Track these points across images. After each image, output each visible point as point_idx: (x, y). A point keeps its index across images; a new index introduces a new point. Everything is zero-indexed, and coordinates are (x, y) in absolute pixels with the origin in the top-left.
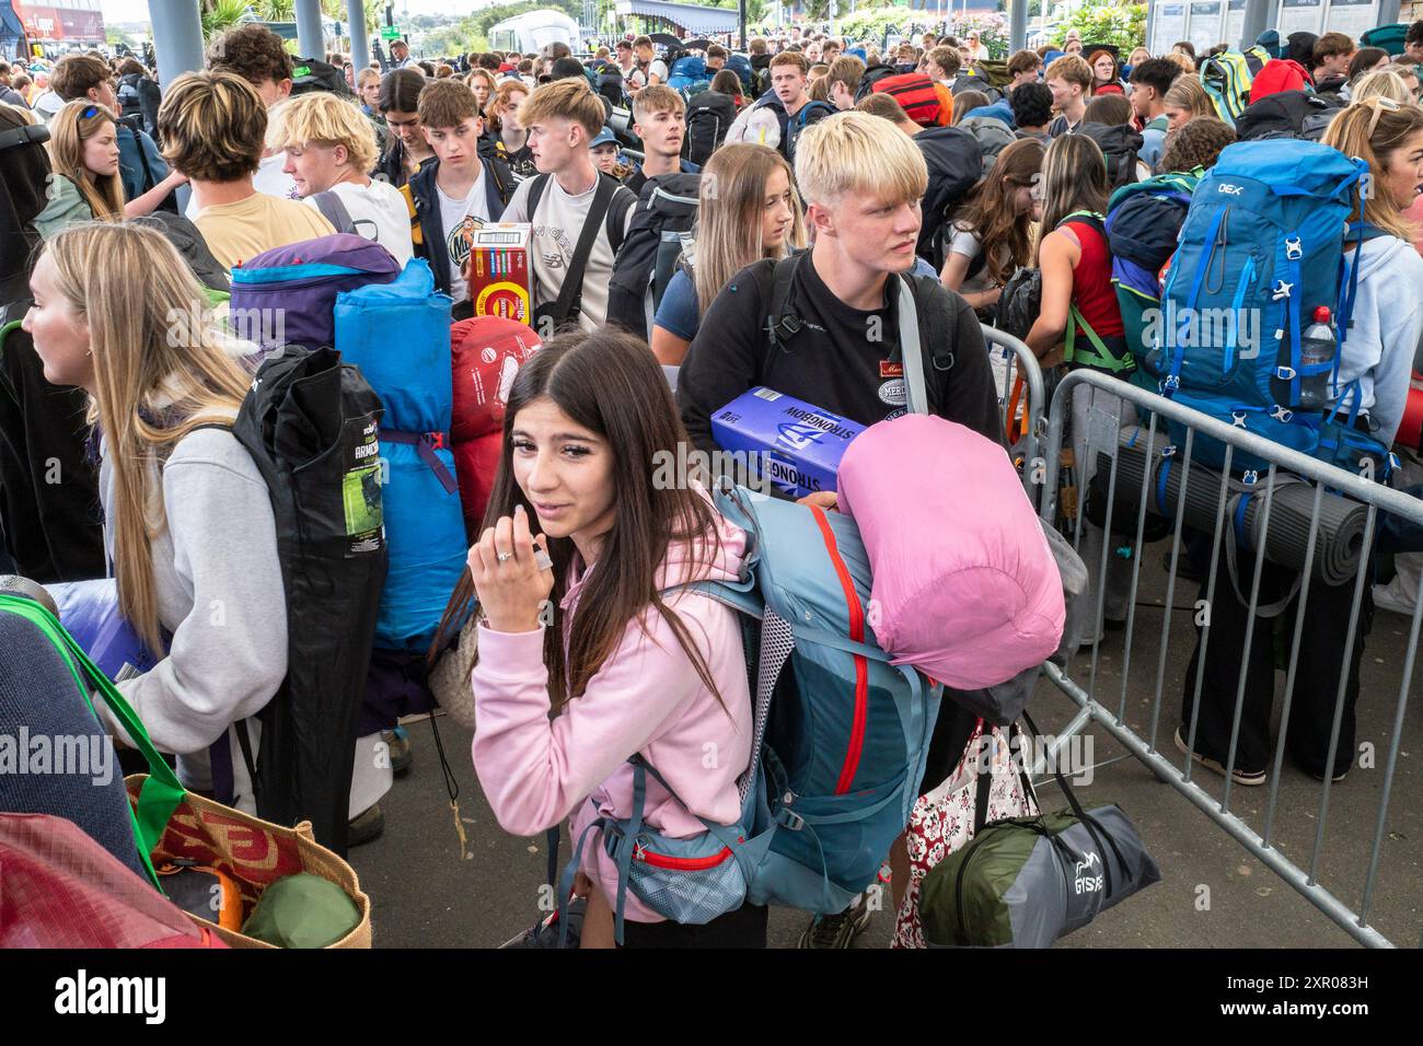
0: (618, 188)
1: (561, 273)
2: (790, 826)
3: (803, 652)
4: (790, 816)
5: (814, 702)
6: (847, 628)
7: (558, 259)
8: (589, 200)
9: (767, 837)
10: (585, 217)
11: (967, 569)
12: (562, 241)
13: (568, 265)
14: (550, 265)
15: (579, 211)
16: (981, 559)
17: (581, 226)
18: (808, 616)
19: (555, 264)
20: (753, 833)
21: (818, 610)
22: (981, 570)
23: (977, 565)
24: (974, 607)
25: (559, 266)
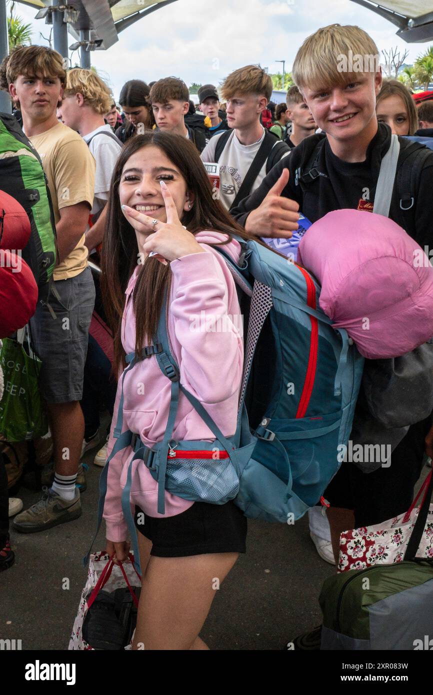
0: (278, 142)
1: (232, 198)
2: (265, 438)
3: (279, 309)
4: (266, 431)
5: (284, 345)
6: (305, 295)
7: (232, 188)
8: (256, 149)
9: (250, 448)
10: (252, 160)
11: (381, 257)
12: (235, 176)
13: (237, 191)
14: (226, 192)
15: (249, 156)
16: (390, 252)
17: (249, 166)
18: (282, 283)
19: (229, 192)
20: (241, 445)
21: (287, 281)
22: (390, 258)
23: (388, 255)
24: (386, 282)
25: (232, 193)
